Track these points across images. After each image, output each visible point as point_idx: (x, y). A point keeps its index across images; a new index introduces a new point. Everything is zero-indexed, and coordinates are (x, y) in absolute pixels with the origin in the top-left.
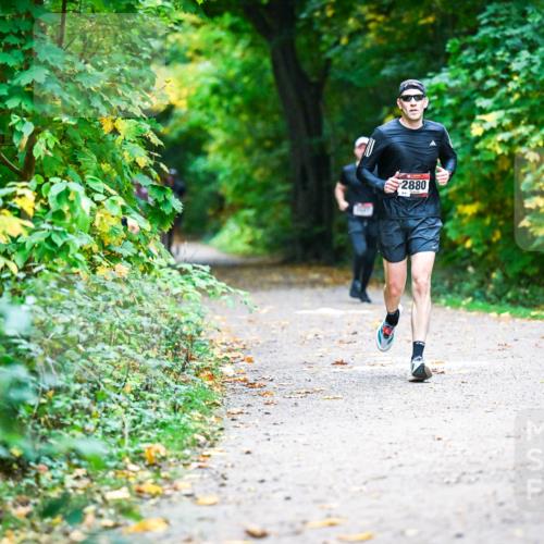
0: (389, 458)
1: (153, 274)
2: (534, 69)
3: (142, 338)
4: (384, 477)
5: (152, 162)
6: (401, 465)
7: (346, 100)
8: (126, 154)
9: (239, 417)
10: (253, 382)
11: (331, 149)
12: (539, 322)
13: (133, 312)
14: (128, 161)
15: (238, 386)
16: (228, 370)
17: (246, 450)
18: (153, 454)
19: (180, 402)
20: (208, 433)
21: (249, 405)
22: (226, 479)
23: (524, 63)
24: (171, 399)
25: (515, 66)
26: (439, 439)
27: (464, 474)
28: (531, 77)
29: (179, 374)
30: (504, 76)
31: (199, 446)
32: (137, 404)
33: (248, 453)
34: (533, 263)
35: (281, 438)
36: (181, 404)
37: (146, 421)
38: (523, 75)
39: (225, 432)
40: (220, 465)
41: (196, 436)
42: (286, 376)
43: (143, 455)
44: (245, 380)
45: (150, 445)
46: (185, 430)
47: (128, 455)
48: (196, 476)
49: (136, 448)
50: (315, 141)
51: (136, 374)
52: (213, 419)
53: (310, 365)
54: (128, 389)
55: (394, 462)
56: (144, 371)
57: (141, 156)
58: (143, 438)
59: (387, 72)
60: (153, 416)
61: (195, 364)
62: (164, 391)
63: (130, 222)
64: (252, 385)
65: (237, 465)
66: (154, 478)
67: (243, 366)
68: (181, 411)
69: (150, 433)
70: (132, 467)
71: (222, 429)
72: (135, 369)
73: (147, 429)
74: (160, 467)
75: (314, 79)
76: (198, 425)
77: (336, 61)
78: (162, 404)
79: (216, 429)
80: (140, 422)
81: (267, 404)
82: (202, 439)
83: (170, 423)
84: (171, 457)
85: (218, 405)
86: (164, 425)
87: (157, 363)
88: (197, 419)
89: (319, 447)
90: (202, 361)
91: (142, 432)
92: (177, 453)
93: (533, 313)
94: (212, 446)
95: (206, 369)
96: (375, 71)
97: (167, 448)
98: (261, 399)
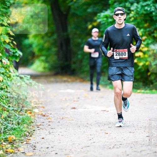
0: (90, 140)
1: (11, 78)
2: (139, 10)
3: (7, 100)
4: (89, 146)
5: (10, 41)
6: (94, 142)
7: (76, 20)
8: (2, 38)
9: (40, 126)
10: (44, 114)
11: (71, 36)
12: (140, 94)
13: (4, 91)
14: (2, 40)
15: (39, 116)
16: (36, 110)
17: (42, 137)
18: (11, 139)
19: (20, 121)
20: (30, 132)
21: (43, 122)
22: (35, 147)
23: (135, 7)
24: (17, 120)
25: (132, 8)
26: (107, 133)
27: (115, 145)
28: (138, 12)
29: (20, 112)
30: (128, 12)
31: (27, 136)
32: (6, 122)
33: (43, 138)
34: (138, 74)
35: (54, 133)
36: (20, 122)
37: (9, 128)
38: (135, 11)
39: (35, 131)
40: (34, 142)
41: (26, 133)
42: (56, 112)
43: (8, 139)
44: (42, 114)
45: (10, 136)
46: (22, 131)
47: (3, 139)
48: (25, 146)
49: (5, 137)
50: (65, 34)
51: (5, 112)
52: (31, 127)
53: (64, 109)
54: (3, 117)
55: (92, 141)
56: (8, 111)
57: (7, 39)
58: (8, 134)
59: (89, 10)
60: (11, 126)
61: (25, 109)
62: (15, 118)
63: (3, 61)
64: (44, 116)
65: (39, 142)
66: (11, 147)
67: (41, 109)
68: (20, 125)
69: (10, 132)
70: (4, 143)
71: (34, 130)
72: (5, 110)
73: (9, 131)
74: (13, 143)
75: (65, 13)
76: (26, 129)
77: (72, 7)
78: (14, 122)
79: (32, 130)
80: (7, 128)
81: (49, 122)
82: (28, 134)
83: (17, 128)
84: (17, 140)
85: (33, 122)
86: (15, 129)
87: (12, 108)
88: (26, 127)
89: (66, 136)
90: (27, 107)
91: (8, 131)
92: (19, 138)
93: (139, 91)
94: (31, 136)
95: (29, 110)
96: (85, 10)
97: (16, 137)
98: (47, 120)
